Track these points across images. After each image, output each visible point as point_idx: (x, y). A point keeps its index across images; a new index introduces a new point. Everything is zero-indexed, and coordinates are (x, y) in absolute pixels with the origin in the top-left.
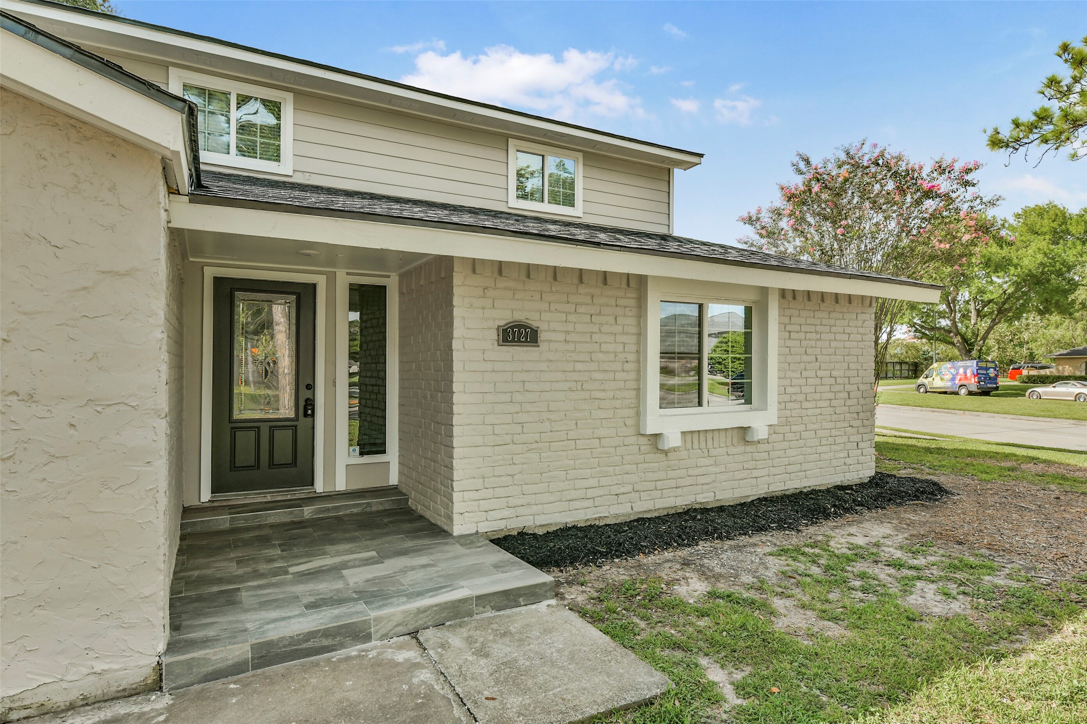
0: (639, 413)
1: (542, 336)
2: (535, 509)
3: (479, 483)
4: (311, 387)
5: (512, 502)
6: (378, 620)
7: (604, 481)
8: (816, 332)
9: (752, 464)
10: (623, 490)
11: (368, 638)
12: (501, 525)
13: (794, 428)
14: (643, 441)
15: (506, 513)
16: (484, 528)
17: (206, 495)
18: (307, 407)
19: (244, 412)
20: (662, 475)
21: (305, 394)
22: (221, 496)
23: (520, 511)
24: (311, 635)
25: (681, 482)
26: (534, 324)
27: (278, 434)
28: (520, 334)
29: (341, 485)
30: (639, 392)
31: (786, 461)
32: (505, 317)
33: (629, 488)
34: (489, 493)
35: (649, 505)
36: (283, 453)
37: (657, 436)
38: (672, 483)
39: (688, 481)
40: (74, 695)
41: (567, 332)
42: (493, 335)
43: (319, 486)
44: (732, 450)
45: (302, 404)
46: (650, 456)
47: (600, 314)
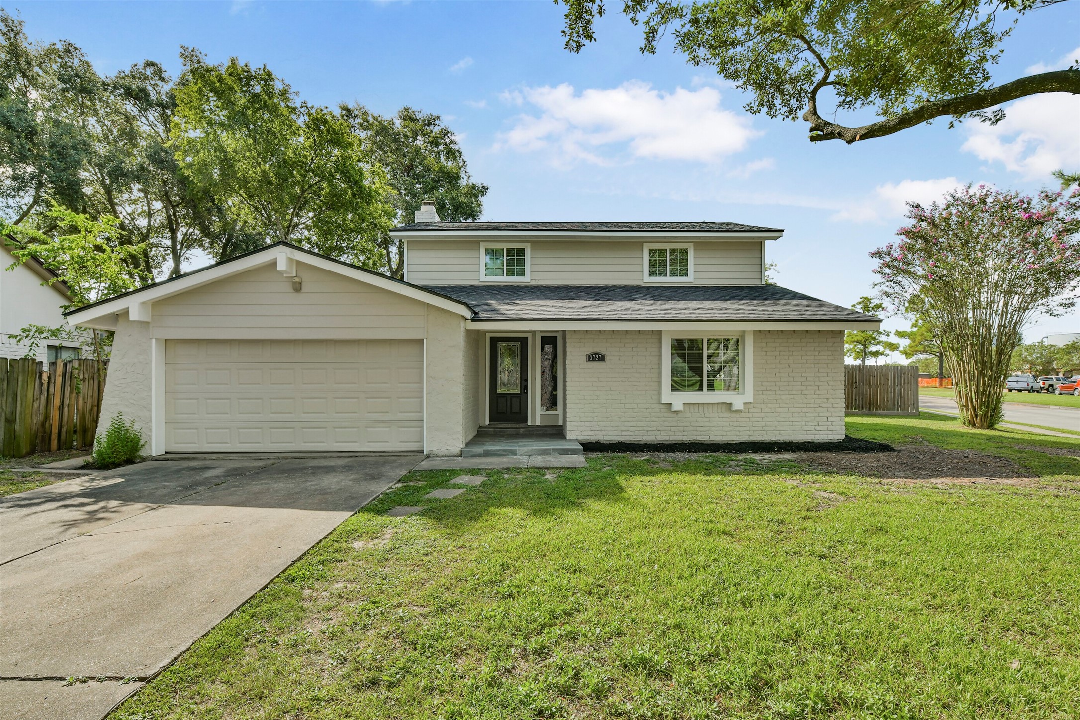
0: (660, 394)
1: (607, 358)
2: (604, 433)
3: (578, 419)
4: (526, 381)
5: (593, 428)
6: (519, 450)
7: (639, 424)
8: (789, 351)
9: (736, 423)
10: (650, 429)
11: (516, 455)
12: (588, 437)
13: (769, 406)
14: (662, 406)
15: (590, 433)
16: (580, 438)
17: (487, 422)
18: (524, 388)
19: (500, 390)
20: (675, 424)
21: (524, 383)
22: (492, 423)
23: (597, 433)
24: (499, 450)
25: (686, 429)
26: (603, 353)
27: (514, 400)
28: (596, 357)
29: (538, 423)
30: (660, 383)
31: (764, 424)
32: (589, 350)
33: (655, 428)
34: (582, 424)
35: (667, 438)
36: (516, 409)
37: (670, 405)
38: (681, 429)
39: (691, 428)
40: (443, 454)
41: (620, 356)
42: (584, 358)
43: (529, 423)
44: (721, 415)
45: (523, 387)
46: (666, 415)
47: (637, 347)
